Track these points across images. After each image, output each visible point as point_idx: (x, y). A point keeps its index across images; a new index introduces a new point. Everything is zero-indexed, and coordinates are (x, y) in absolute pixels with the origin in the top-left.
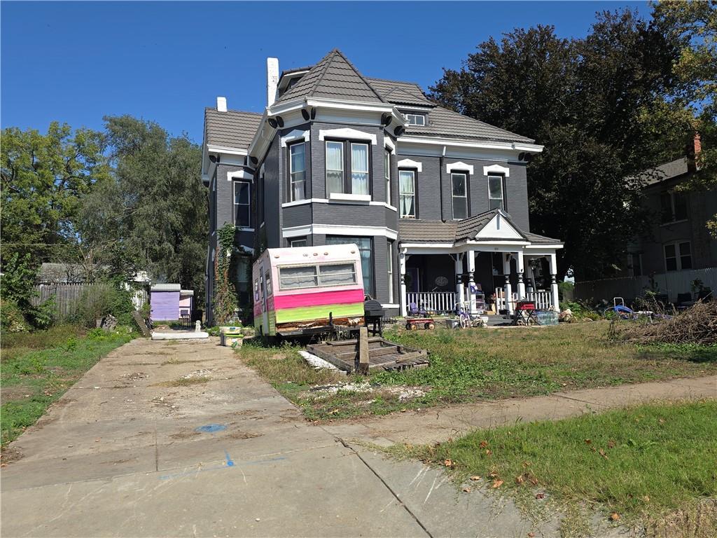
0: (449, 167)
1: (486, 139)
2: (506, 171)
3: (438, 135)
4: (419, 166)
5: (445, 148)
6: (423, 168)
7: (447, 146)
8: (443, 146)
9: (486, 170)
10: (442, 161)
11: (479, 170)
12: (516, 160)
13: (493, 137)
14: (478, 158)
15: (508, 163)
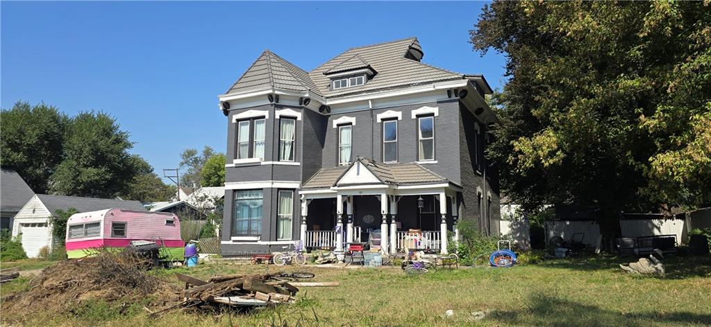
0: (379, 117)
1: (409, 85)
2: (435, 110)
3: (363, 92)
4: (353, 120)
5: (370, 102)
6: (356, 122)
7: (371, 100)
8: (368, 100)
9: (414, 113)
10: (373, 112)
11: (407, 115)
12: (446, 97)
13: (416, 82)
14: (405, 104)
15: (438, 102)
